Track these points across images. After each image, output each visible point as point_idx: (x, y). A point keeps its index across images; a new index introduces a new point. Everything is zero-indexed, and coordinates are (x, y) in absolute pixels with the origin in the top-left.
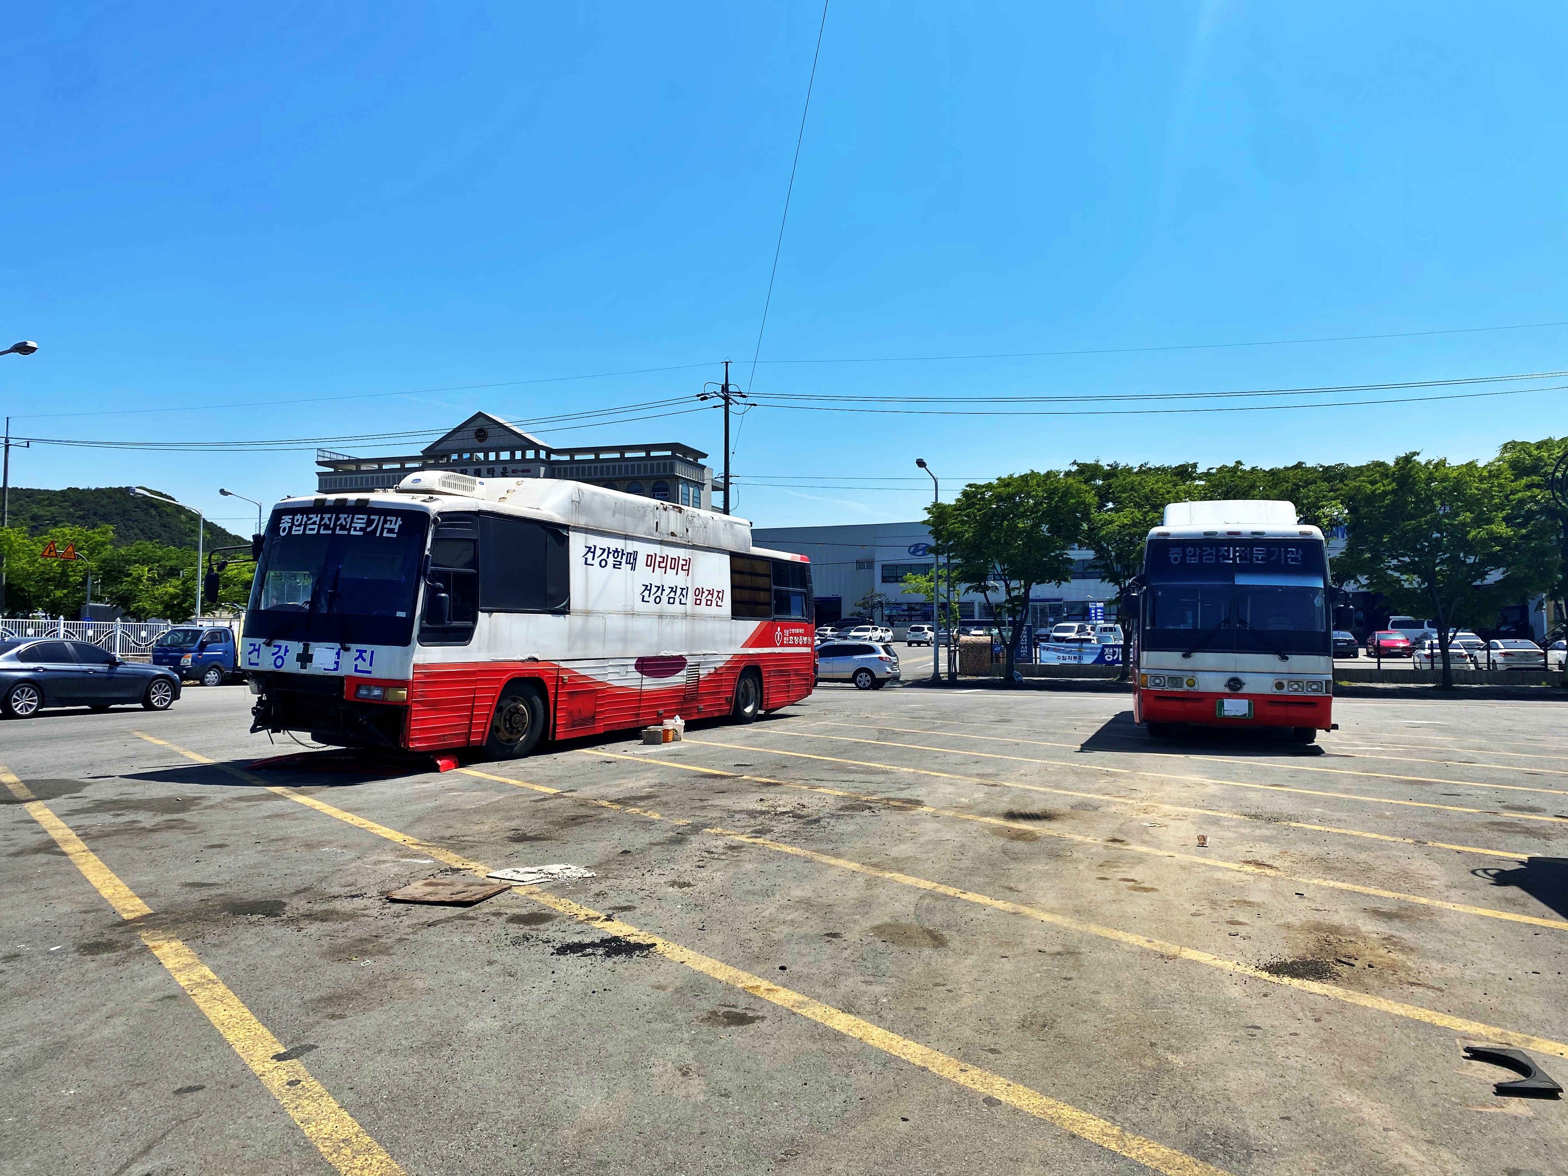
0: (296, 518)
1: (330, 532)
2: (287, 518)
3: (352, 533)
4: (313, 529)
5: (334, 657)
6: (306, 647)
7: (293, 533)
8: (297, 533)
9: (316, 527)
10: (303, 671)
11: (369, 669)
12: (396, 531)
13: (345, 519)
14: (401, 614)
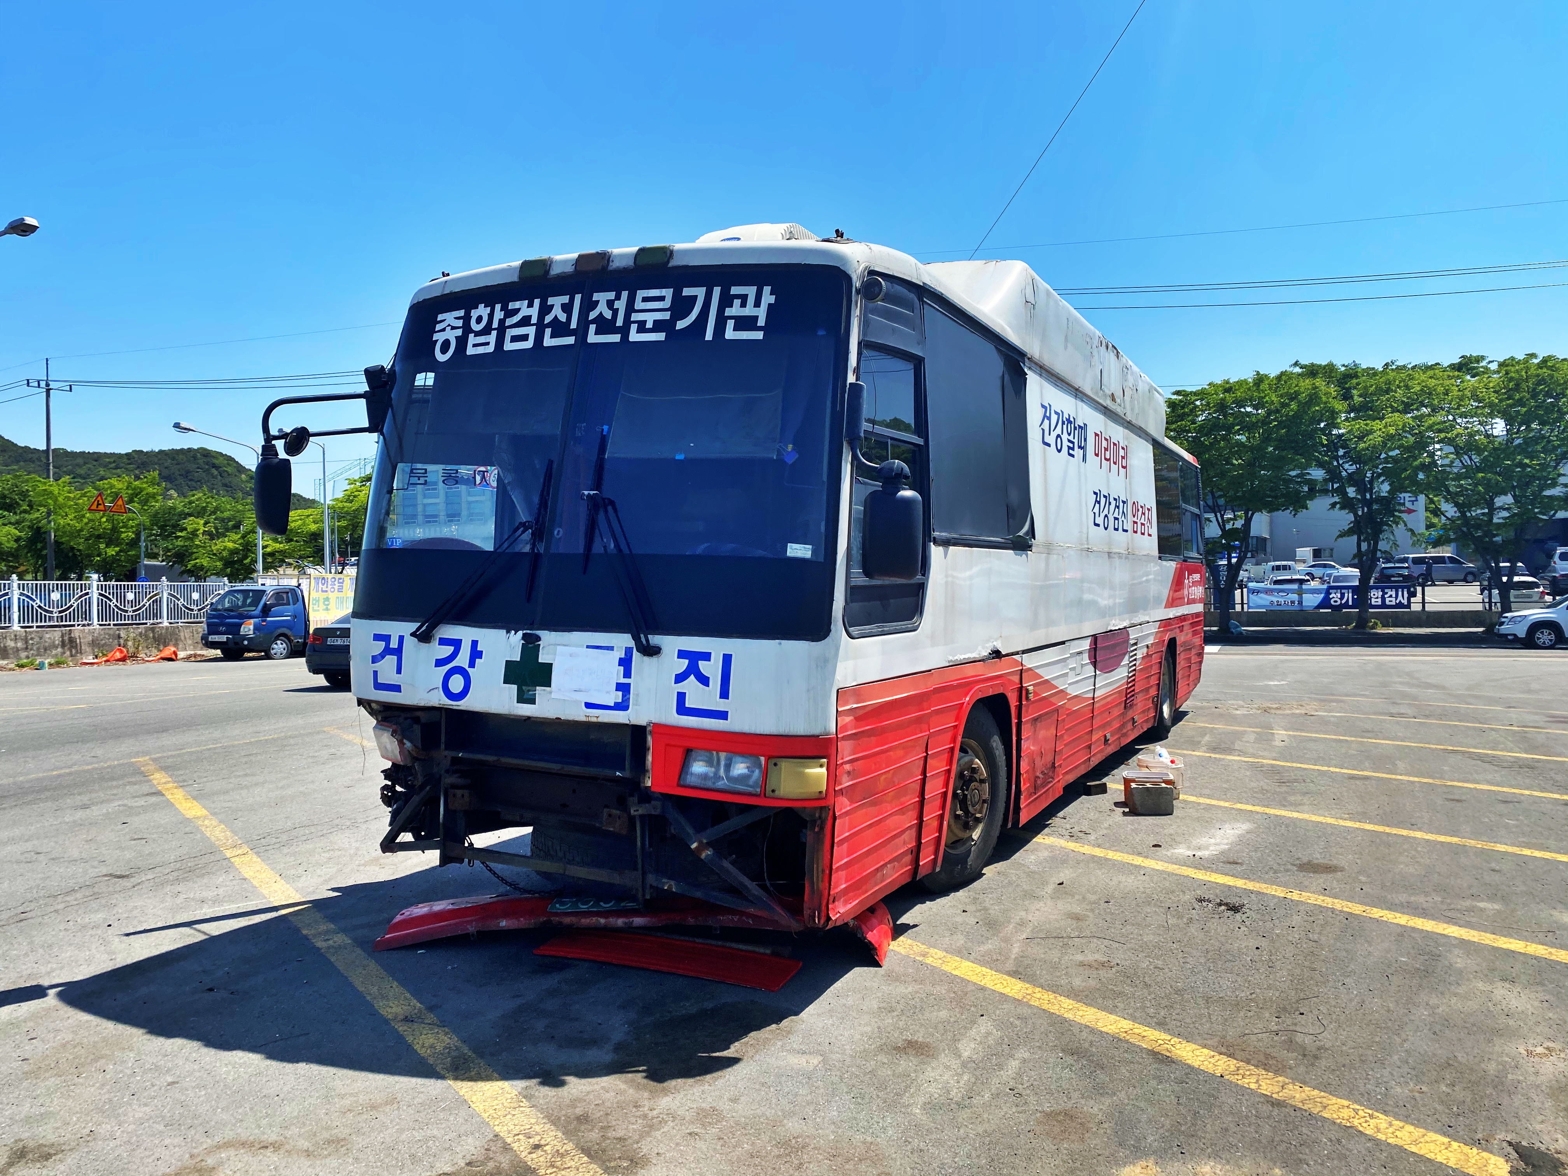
0: (474, 314)
1: (570, 340)
2: (451, 318)
3: (634, 336)
4: (525, 338)
5: (617, 674)
6: (531, 645)
7: (470, 351)
8: (481, 350)
9: (531, 331)
10: (526, 710)
11: (720, 705)
12: (761, 322)
13: (610, 304)
14: (798, 551)
